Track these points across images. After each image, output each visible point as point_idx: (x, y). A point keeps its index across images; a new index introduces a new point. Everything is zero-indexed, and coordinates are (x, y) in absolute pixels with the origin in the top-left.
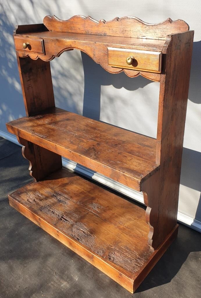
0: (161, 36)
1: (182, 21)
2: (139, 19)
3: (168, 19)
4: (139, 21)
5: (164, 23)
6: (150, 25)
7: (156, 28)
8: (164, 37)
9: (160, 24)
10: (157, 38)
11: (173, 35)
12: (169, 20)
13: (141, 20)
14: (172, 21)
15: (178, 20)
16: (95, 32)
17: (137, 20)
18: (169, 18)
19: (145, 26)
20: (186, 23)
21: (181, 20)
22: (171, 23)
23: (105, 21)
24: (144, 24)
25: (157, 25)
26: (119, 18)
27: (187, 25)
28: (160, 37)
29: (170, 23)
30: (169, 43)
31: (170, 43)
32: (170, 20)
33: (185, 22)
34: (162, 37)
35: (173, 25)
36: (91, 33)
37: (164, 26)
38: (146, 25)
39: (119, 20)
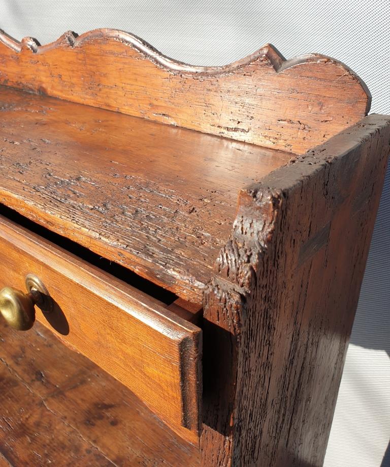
0: (233, 125)
1: (336, 62)
2: (144, 43)
3: (265, 51)
4: (141, 51)
5: (244, 68)
6: (188, 69)
7: (211, 87)
8: (243, 130)
9: (228, 70)
10: (216, 131)
11: (285, 194)
12: (268, 56)
13: (151, 48)
14: (284, 59)
15: (311, 59)
16: (14, 81)
17: (134, 46)
18: (270, 46)
19: (166, 74)
20: (356, 78)
21: (329, 59)
22: (276, 69)
23: (38, 44)
24: (161, 64)
25: (213, 75)
26: (76, 35)
27: (358, 87)
28: (228, 129)
29: (272, 72)
30: (255, 260)
31: (261, 255)
32: (274, 56)
33: (348, 69)
34: (236, 130)
35: (284, 79)
36: (6, 81)
37: (247, 83)
38: (171, 70)
39: (77, 43)
